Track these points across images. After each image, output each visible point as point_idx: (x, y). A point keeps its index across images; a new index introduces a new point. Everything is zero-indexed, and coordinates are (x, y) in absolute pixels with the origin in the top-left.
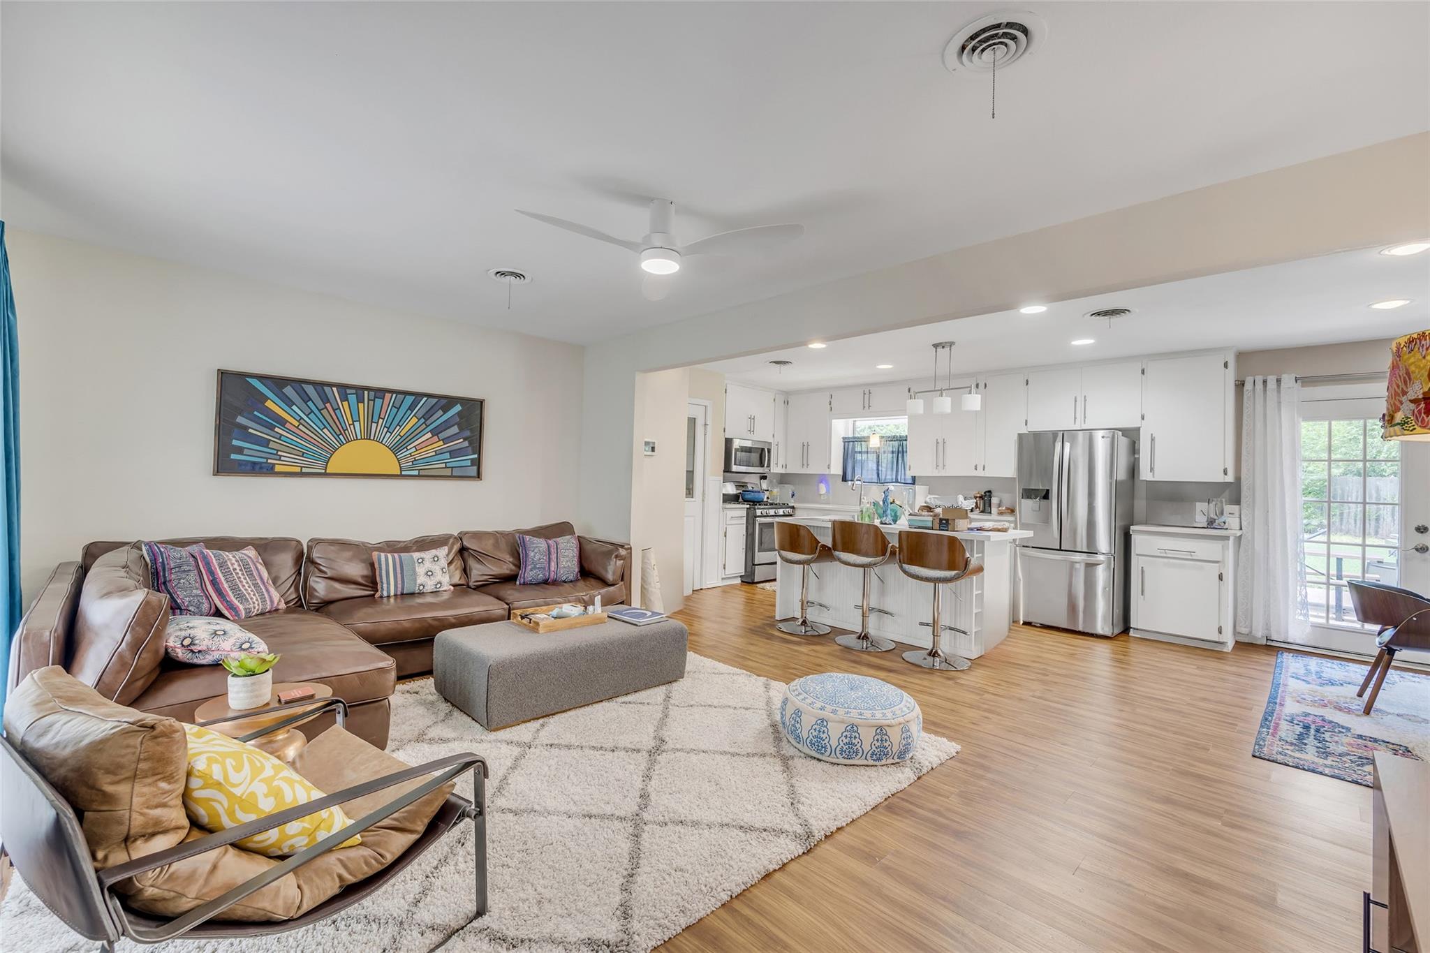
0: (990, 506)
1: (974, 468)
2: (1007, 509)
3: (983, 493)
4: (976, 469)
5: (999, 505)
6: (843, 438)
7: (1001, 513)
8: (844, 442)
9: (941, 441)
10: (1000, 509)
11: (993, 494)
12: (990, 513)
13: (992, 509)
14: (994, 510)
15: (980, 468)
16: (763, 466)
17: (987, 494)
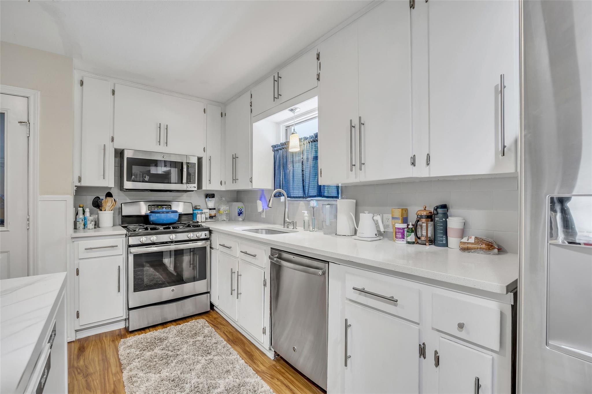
0: (445, 232)
1: (409, 162)
2: (478, 240)
3: (432, 210)
4: (413, 164)
5: (463, 233)
6: (272, 146)
7: (465, 249)
8: (274, 151)
9: (356, 122)
10: (465, 240)
11: (451, 211)
12: (446, 245)
13: (450, 239)
14: (453, 241)
15: (421, 161)
16: (182, 183)
17: (440, 211)
